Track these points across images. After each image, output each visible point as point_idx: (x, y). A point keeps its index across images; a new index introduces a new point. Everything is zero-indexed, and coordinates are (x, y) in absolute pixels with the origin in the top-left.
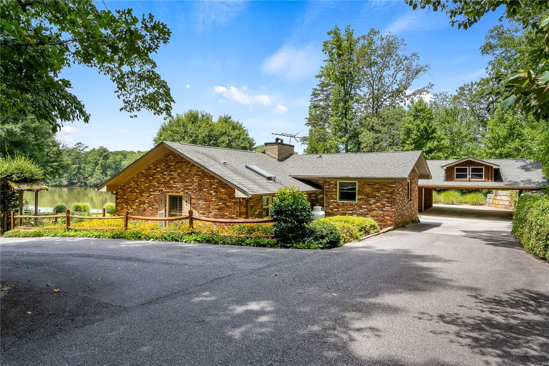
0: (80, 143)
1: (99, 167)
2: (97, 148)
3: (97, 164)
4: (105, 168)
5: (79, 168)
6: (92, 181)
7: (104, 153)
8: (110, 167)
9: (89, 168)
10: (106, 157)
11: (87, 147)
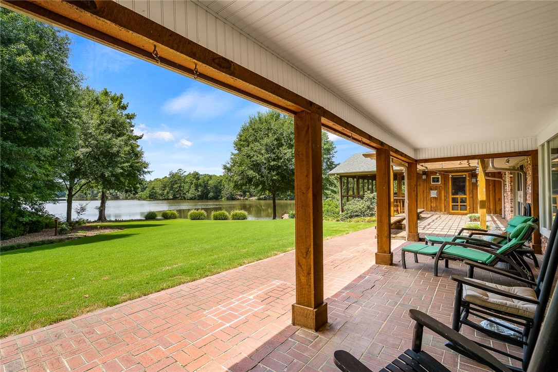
0: (181, 169)
1: (193, 185)
2: (192, 173)
3: (192, 183)
4: (197, 186)
5: (180, 187)
6: (189, 195)
7: (196, 176)
8: (200, 185)
9: (186, 186)
10: (198, 179)
11: (185, 172)
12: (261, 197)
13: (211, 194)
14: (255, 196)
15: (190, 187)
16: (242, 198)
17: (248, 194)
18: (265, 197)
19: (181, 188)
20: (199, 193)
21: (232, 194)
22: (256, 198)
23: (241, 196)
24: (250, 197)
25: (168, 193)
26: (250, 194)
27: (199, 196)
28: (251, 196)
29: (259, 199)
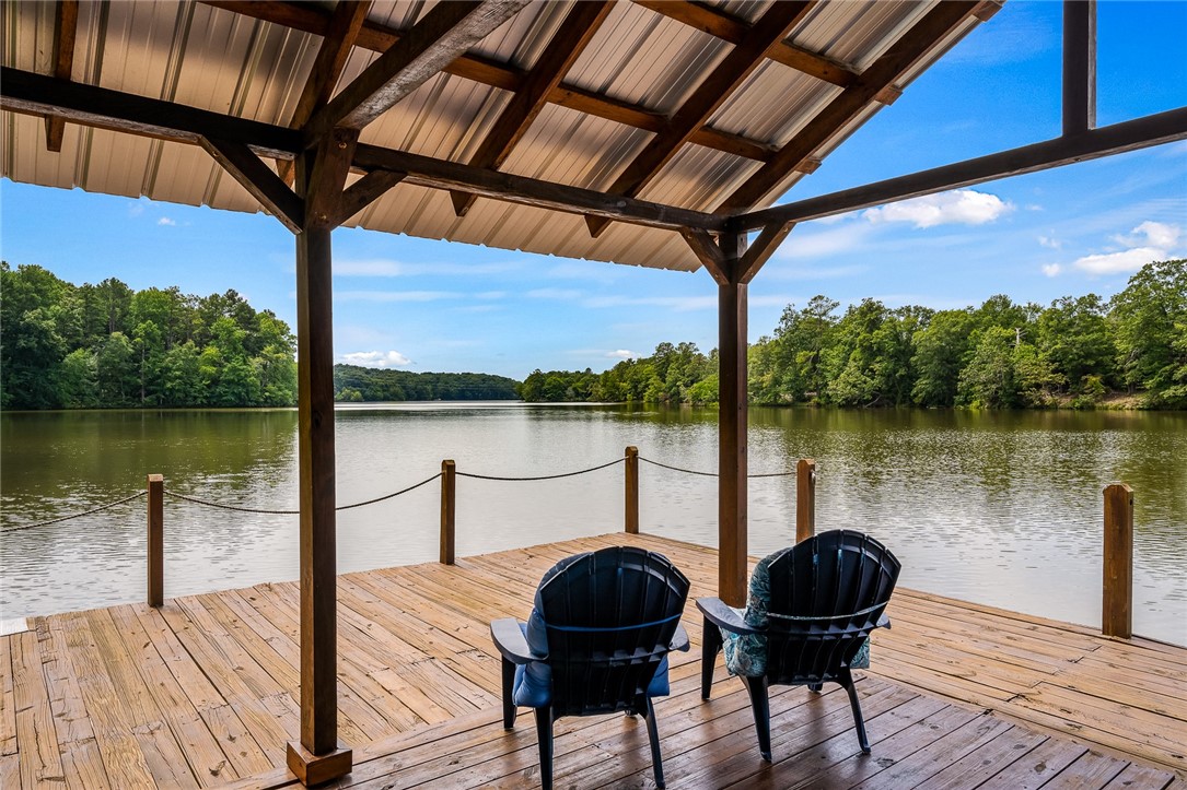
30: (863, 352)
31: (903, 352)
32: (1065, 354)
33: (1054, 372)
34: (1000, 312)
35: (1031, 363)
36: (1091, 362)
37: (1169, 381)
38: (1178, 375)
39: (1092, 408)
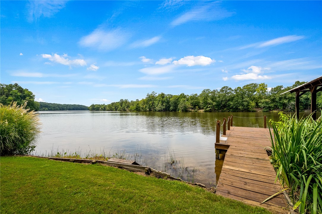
12: (207, 109)
13: (171, 108)
14: (203, 109)
15: (158, 103)
16: (193, 110)
17: (197, 107)
18: (210, 109)
19: (154, 104)
20: (164, 107)
21: (185, 108)
22: (204, 110)
23: (193, 109)
24: (199, 110)
25: (146, 107)
26: (199, 107)
27: (164, 109)
28: (200, 108)
29: (206, 111)
30: (161, 102)
31: (168, 102)
32: (193, 103)
33: (192, 106)
34: (183, 96)
35: (188, 104)
36: (196, 104)
37: (207, 108)
38: (208, 107)
39: (197, 111)
